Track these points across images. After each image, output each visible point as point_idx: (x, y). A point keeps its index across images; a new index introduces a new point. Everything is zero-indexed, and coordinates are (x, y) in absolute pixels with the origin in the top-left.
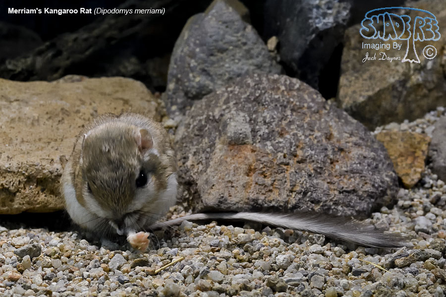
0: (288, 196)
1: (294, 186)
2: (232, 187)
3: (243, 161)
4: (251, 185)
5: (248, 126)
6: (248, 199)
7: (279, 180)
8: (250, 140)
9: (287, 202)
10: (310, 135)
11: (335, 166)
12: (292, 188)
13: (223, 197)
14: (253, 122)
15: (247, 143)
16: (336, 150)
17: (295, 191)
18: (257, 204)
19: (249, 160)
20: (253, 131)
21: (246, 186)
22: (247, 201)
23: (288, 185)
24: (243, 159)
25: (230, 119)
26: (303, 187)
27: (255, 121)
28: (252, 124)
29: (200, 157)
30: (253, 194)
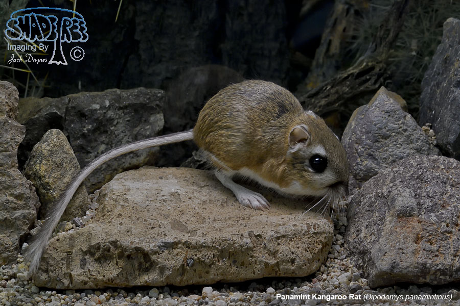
0: (452, 260)
1: (458, 251)
2: (403, 253)
3: (411, 231)
4: (419, 251)
5: (414, 200)
6: (418, 263)
7: (444, 246)
8: (416, 213)
9: (452, 265)
12: (456, 253)
13: (395, 263)
14: (417, 196)
15: (414, 215)
17: (458, 256)
18: (426, 268)
19: (416, 229)
20: (418, 204)
21: (415, 252)
22: (416, 265)
23: (452, 251)
24: (411, 229)
25: (398, 194)
27: (419, 196)
28: (417, 199)
29: (372, 229)
30: (421, 259)
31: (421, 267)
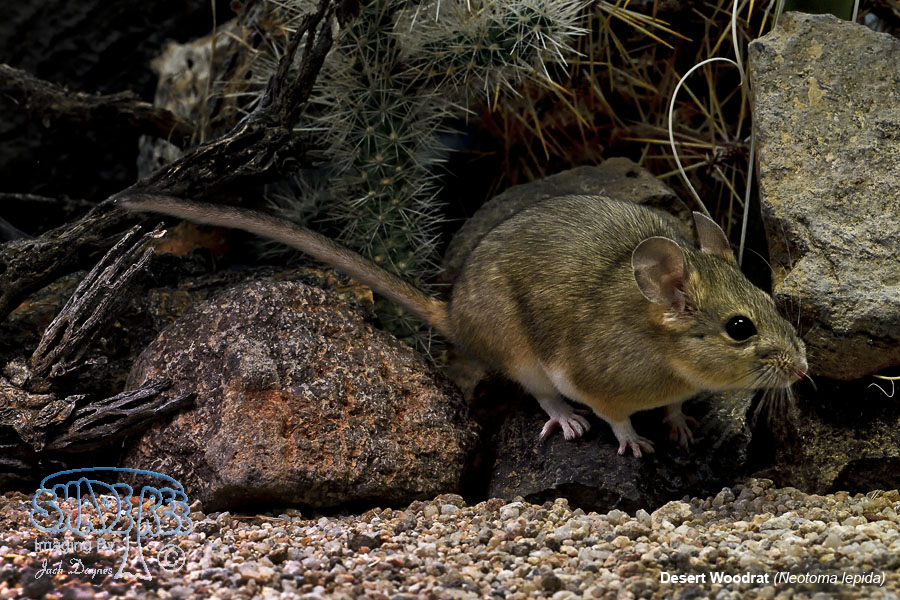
0: (347, 464)
1: (354, 449)
2: (266, 454)
3: (274, 415)
4: (292, 450)
5: (270, 361)
6: (292, 471)
7: (331, 441)
8: (277, 383)
9: (347, 474)
10: (360, 371)
11: (403, 417)
12: (351, 453)
13: (254, 470)
14: (275, 354)
15: (274, 387)
16: (400, 392)
17: (355, 458)
18: (305, 478)
19: (281, 412)
20: (280, 368)
21: (285, 452)
22: (289, 474)
23: (344, 448)
24: (272, 412)
25: (241, 351)
26: (366, 451)
27: (277, 353)
28: (276, 358)
30: (297, 465)
31: (298, 477)
